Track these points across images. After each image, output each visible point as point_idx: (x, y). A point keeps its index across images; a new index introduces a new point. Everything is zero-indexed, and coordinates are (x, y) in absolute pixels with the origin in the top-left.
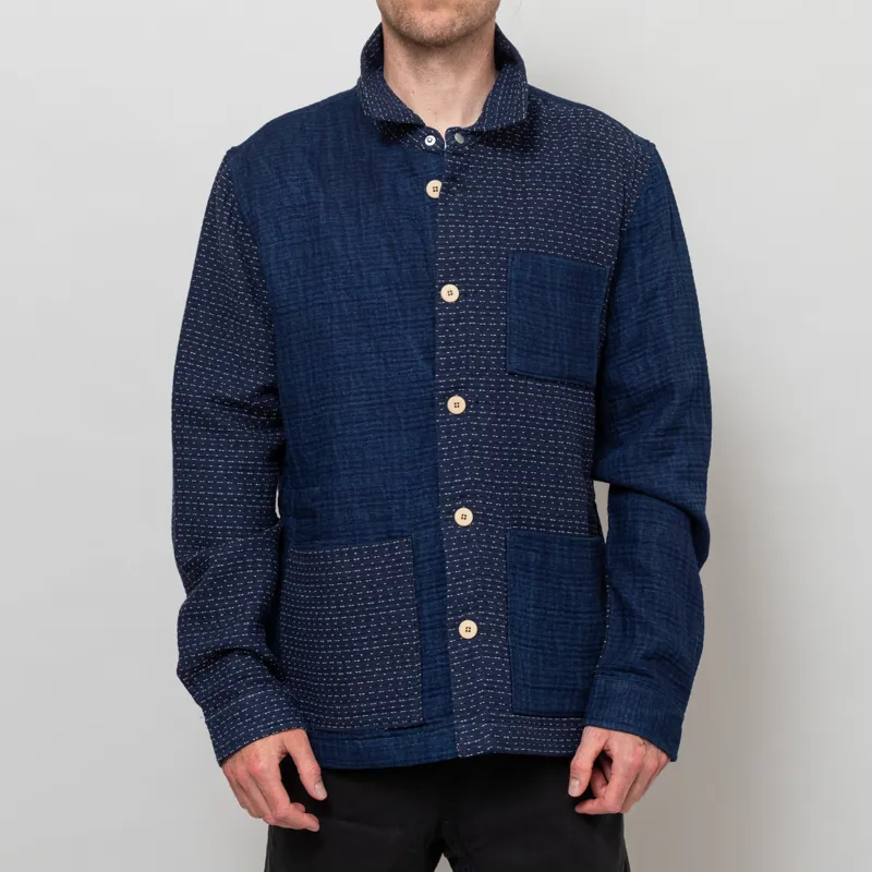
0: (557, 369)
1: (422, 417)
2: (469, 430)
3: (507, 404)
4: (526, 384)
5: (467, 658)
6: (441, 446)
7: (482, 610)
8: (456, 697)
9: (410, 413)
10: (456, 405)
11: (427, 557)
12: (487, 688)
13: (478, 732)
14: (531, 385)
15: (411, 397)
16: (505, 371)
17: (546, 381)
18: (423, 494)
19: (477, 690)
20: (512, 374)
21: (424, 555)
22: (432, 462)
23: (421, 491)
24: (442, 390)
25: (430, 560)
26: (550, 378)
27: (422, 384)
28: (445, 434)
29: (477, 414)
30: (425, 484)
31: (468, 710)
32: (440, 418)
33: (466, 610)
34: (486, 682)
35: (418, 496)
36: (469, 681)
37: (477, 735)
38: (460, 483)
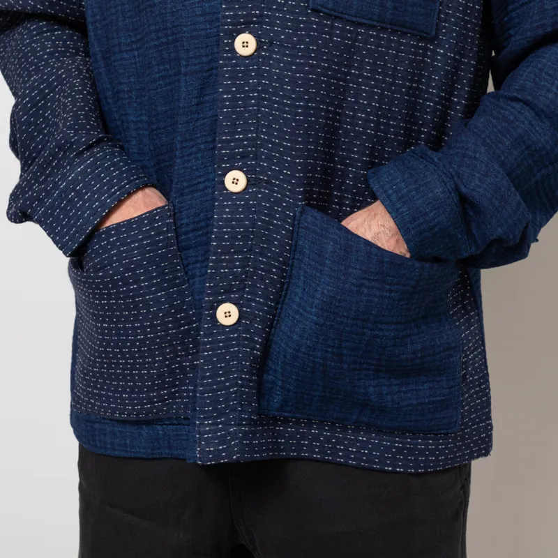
0: (377, 11)
1: (205, 59)
2: (259, 75)
3: (307, 48)
4: (332, 27)
5: (221, 348)
6: (223, 93)
7: (248, 293)
8: (202, 393)
9: (191, 54)
10: (245, 44)
11: (191, 227)
12: (242, 386)
13: (225, 436)
14: (338, 28)
15: (194, 34)
16: (307, 8)
17: (360, 25)
18: (197, 153)
19: (229, 388)
20: (316, 11)
21: (188, 225)
22: (210, 113)
23: (194, 149)
24: (229, 24)
25: (194, 230)
26: (365, 21)
27: (208, 18)
28: (229, 79)
29: (270, 58)
30: (199, 141)
31: (215, 409)
32: (224, 59)
33: (228, 291)
34: (241, 379)
35: (190, 154)
36: (221, 376)
37: (223, 440)
38: (242, 140)
